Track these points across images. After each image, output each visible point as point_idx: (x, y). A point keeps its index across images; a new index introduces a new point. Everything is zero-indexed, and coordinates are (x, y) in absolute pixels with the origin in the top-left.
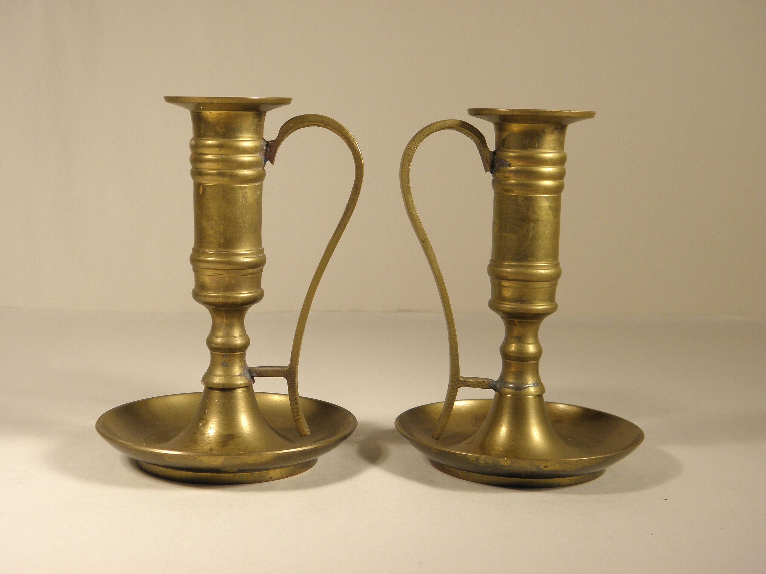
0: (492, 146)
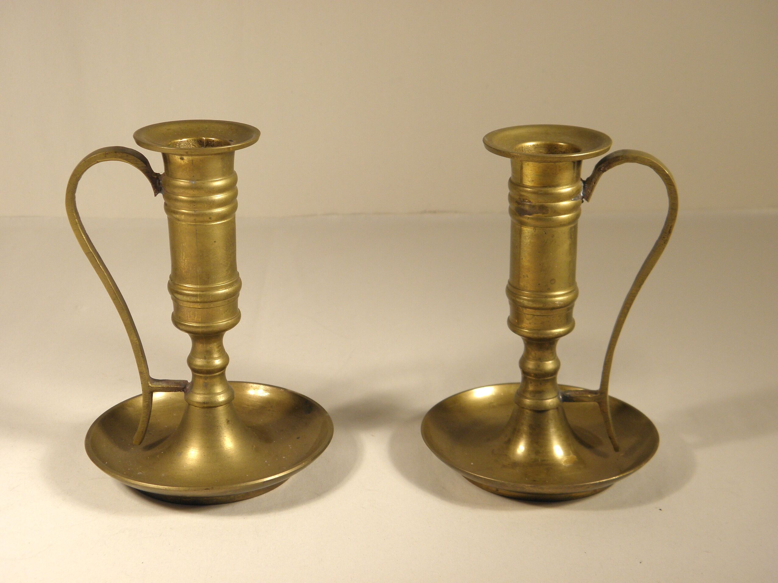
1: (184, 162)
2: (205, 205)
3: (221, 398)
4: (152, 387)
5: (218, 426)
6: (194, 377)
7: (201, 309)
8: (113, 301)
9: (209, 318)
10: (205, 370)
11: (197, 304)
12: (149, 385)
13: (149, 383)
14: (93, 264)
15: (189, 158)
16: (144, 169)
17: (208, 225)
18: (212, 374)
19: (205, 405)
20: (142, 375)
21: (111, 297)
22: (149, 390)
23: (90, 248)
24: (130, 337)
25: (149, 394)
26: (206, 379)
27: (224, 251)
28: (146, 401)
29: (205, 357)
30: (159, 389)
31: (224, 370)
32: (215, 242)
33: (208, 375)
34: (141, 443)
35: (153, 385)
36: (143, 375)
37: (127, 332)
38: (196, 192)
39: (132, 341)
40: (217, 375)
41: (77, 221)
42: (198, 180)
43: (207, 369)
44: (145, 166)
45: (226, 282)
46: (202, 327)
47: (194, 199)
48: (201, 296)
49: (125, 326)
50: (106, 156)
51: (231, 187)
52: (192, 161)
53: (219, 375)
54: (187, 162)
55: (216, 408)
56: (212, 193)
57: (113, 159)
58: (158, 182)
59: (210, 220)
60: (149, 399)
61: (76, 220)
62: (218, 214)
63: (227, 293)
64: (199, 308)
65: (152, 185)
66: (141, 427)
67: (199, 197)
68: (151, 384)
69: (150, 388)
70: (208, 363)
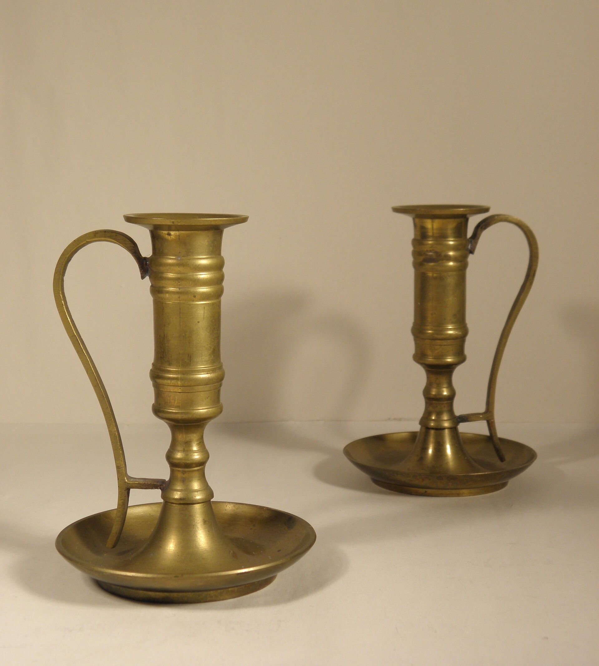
0: (146, 251)
1: (171, 237)
2: (189, 282)
3: (198, 497)
4: (128, 483)
5: (194, 526)
6: (172, 472)
7: (181, 393)
8: (94, 388)
9: (190, 403)
10: (183, 463)
11: (177, 387)
12: (125, 481)
13: (126, 478)
14: (76, 349)
15: (176, 234)
16: (132, 249)
17: (193, 304)
18: (190, 468)
19: (182, 502)
20: (118, 470)
21: (92, 384)
22: (125, 487)
23: (74, 331)
24: (109, 428)
25: (125, 490)
26: (184, 474)
27: (208, 333)
28: (122, 498)
29: (184, 449)
30: (136, 485)
31: (204, 466)
32: (198, 322)
33: (186, 470)
34: (114, 546)
35: (129, 481)
36: (120, 470)
37: (107, 422)
38: (181, 269)
39: (110, 432)
40: (195, 470)
41: (63, 303)
42: (183, 256)
43: (185, 461)
44: (134, 246)
45: (209, 366)
46: (182, 413)
47: (179, 276)
48: (182, 379)
49: (105, 415)
50: (95, 236)
51: (219, 267)
52: (179, 236)
53: (198, 470)
54: (174, 238)
55: (192, 505)
56: (198, 270)
57: (103, 239)
58: (144, 263)
59: (194, 299)
60: (125, 497)
61: (63, 301)
62: (203, 293)
63: (209, 378)
64: (179, 392)
65: (138, 265)
66: (115, 529)
67: (184, 273)
68: (127, 480)
69: (126, 484)
70: (187, 455)
